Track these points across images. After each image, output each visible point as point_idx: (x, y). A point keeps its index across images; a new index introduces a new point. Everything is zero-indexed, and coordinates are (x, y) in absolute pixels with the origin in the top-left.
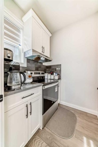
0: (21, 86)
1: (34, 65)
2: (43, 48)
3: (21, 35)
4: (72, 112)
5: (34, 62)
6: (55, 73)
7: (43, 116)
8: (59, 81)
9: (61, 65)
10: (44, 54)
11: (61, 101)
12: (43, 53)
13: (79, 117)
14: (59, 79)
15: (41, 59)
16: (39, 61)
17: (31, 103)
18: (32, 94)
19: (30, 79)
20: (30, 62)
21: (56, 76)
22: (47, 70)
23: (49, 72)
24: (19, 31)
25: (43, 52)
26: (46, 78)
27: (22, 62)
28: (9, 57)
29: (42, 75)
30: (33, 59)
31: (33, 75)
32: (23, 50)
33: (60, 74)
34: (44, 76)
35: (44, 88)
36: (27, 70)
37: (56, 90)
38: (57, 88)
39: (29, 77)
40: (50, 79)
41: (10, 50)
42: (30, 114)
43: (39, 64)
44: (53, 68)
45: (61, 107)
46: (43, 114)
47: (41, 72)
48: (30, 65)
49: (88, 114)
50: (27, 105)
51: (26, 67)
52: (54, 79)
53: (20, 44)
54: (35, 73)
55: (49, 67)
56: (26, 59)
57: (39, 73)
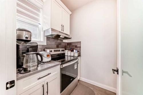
0: (38, 66)
1: (54, 43)
2: (62, 26)
3: (41, 14)
4: (91, 89)
5: (54, 40)
6: (75, 50)
7: (61, 94)
8: (79, 58)
9: (80, 42)
10: (64, 32)
11: (81, 78)
12: (62, 32)
13: (98, 94)
14: (79, 56)
15: (61, 37)
16: (59, 39)
17: (47, 83)
18: (49, 74)
19: (49, 58)
20: (50, 40)
21: (76, 53)
22: (68, 47)
23: (70, 48)
24: (39, 11)
25: (63, 30)
26: (66, 54)
27: (42, 40)
28: (27, 38)
29: (62, 52)
30: (53, 37)
31: (53, 53)
32: (42, 29)
33: (79, 51)
34: (65, 53)
35: (62, 66)
36: (47, 48)
37: (76, 68)
38: (76, 65)
39: (47, 56)
40: (70, 56)
41: (28, 31)
42: (47, 93)
43: (59, 41)
44: (73, 45)
45: (80, 84)
46: (61, 92)
47: (61, 49)
48: (49, 43)
49: (107, 91)
50: (43, 85)
51: (46, 45)
52: (74, 56)
53: (40, 23)
54: (55, 51)
55: (69, 44)
56: (46, 37)
57: (59, 51)
